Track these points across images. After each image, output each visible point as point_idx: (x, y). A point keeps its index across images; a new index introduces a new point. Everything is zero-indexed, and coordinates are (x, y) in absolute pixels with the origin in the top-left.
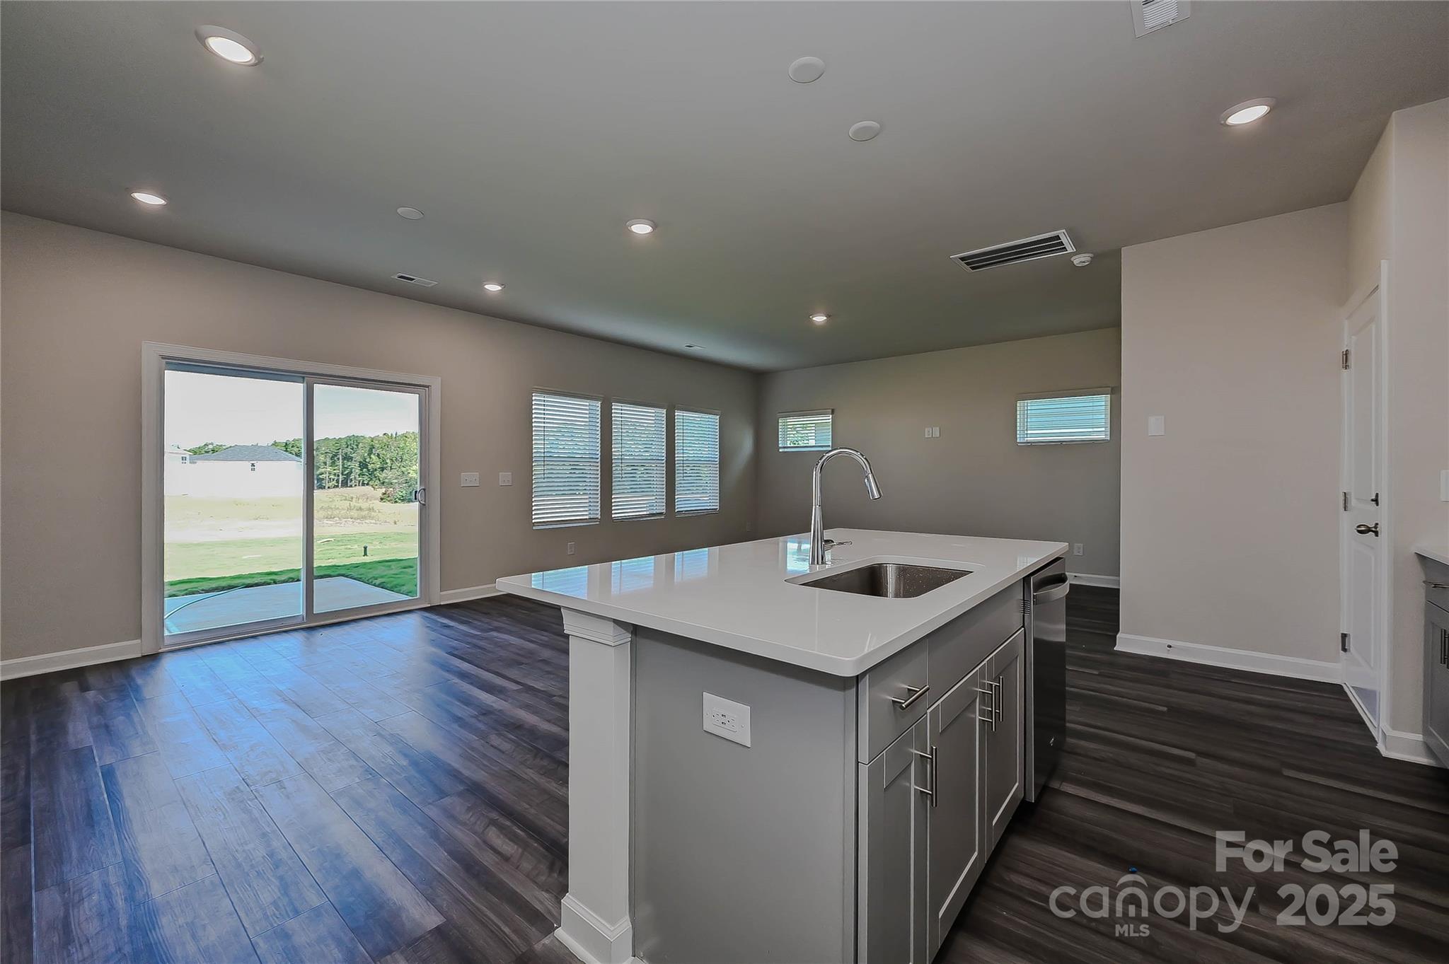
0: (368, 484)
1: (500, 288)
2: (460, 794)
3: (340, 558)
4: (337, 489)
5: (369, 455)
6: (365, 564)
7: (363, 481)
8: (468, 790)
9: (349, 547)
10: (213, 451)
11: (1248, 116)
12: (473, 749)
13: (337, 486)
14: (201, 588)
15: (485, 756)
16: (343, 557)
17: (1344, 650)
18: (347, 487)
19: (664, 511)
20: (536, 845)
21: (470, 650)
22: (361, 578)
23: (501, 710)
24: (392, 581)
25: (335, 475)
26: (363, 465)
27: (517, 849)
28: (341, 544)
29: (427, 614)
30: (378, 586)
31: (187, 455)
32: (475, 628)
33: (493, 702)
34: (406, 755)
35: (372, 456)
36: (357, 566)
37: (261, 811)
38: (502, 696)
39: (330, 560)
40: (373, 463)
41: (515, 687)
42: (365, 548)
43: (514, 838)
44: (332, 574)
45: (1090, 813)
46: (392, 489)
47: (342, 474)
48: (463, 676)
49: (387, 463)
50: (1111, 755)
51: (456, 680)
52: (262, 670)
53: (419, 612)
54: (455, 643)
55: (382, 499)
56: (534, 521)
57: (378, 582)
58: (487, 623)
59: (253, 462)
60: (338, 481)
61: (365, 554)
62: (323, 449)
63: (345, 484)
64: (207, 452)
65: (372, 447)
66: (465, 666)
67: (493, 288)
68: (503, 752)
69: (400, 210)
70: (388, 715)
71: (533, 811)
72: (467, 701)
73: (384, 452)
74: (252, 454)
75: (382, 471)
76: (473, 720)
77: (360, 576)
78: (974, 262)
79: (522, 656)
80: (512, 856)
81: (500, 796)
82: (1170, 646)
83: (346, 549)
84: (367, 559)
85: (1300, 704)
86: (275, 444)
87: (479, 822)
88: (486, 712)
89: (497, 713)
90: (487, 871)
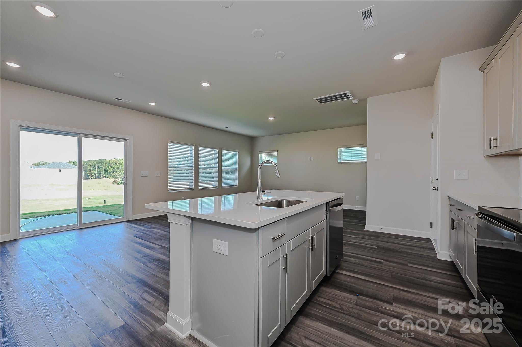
0: (107, 178)
1: (155, 104)
2: (134, 283)
3: (94, 204)
4: (95, 179)
5: (108, 166)
6: (104, 206)
7: (106, 176)
8: (137, 281)
9: (98, 200)
10: (43, 164)
11: (399, 57)
12: (141, 268)
13: (95, 178)
14: (36, 216)
15: (145, 270)
16: (96, 204)
17: (431, 227)
18: (99, 178)
19: (218, 186)
20: (161, 298)
21: (142, 235)
22: (102, 211)
23: (152, 255)
24: (114, 212)
25: (94, 174)
26: (106, 170)
27: (154, 299)
28: (95, 199)
29: (127, 223)
30: (109, 214)
31: (32, 166)
32: (145, 227)
33: (150, 252)
34: (115, 271)
35: (109, 167)
36: (101, 207)
37: (57, 292)
38: (153, 250)
39: (90, 205)
40: (110, 170)
41: (158, 247)
42: (105, 201)
43: (153, 296)
44: (91, 210)
45: (348, 279)
46: (117, 179)
47: (97, 174)
48: (139, 244)
49: (115, 170)
50: (357, 262)
51: (137, 245)
52: (60, 244)
53: (124, 222)
54: (137, 233)
55: (113, 183)
56: (169, 189)
57: (109, 212)
58: (150, 226)
59: (60, 169)
60: (95, 176)
61: (105, 203)
62: (89, 164)
63: (98, 177)
64: (40, 165)
65: (109, 164)
66: (140, 241)
67: (152, 104)
68: (152, 269)
69: (115, 74)
70: (109, 258)
71: (161, 287)
72: (139, 252)
73: (114, 165)
74: (59, 166)
75: (113, 172)
76: (142, 258)
77: (102, 210)
78: (321, 101)
79: (163, 237)
80: (152, 301)
81: (149, 283)
82: (381, 228)
83: (97, 201)
84: (105, 205)
85: (417, 245)
86: (69, 162)
87: (140, 292)
88: (147, 256)
89: (151, 256)
90: (142, 307)
